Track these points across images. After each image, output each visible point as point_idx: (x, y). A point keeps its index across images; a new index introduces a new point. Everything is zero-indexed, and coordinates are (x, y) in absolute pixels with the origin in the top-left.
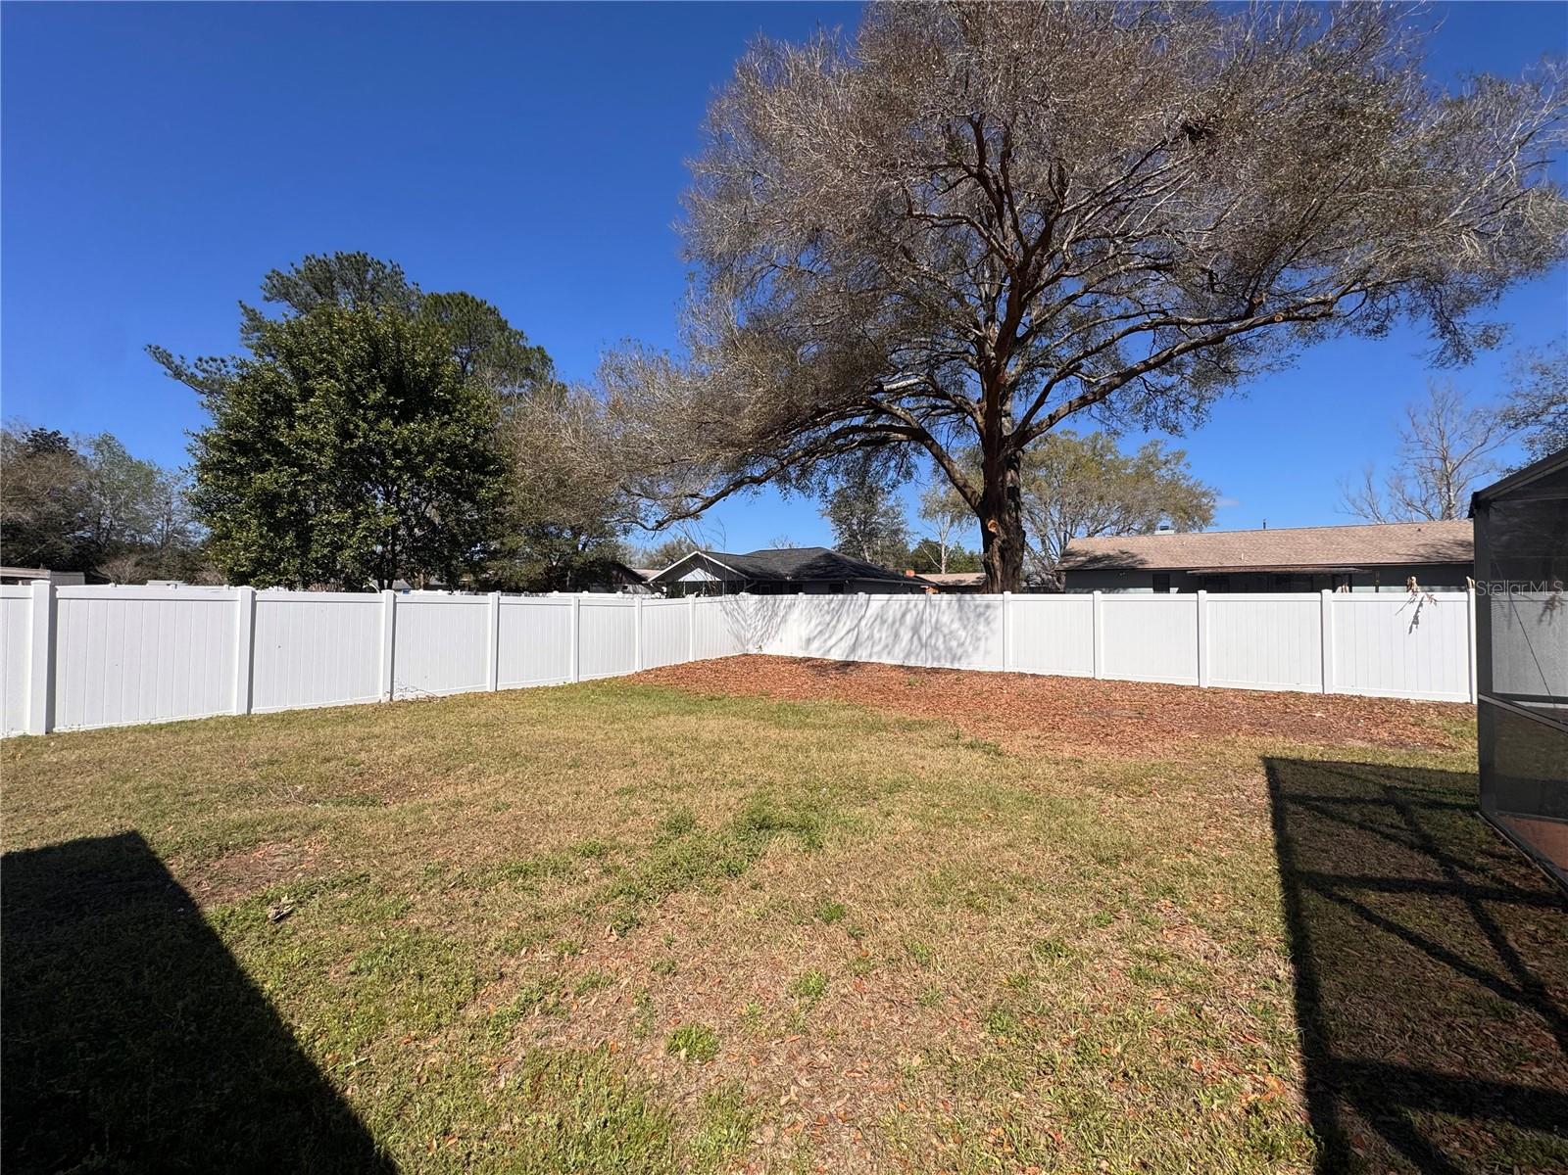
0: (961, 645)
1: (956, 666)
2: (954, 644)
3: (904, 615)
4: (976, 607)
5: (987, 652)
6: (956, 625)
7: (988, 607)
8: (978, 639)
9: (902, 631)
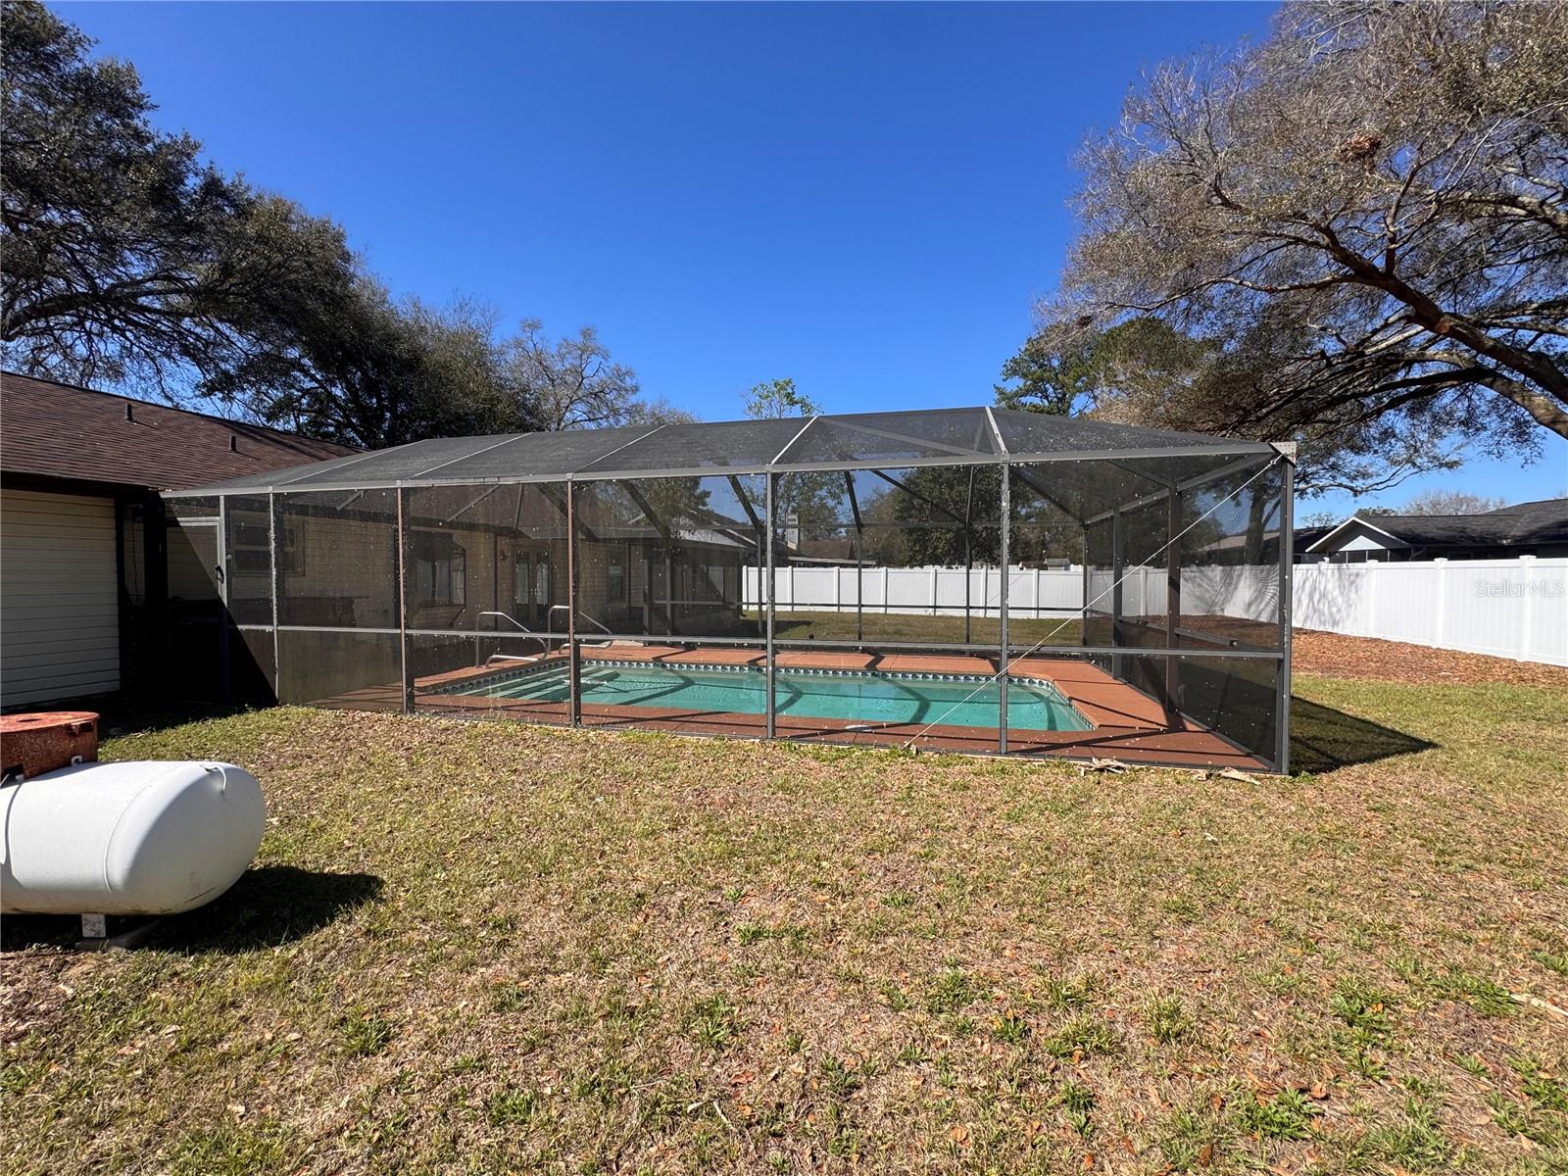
0: (1339, 611)
1: (1334, 631)
2: (1334, 610)
3: (1304, 583)
4: (1350, 575)
5: (1356, 619)
6: (1336, 593)
7: (1357, 575)
8: (1350, 606)
9: (1303, 597)
